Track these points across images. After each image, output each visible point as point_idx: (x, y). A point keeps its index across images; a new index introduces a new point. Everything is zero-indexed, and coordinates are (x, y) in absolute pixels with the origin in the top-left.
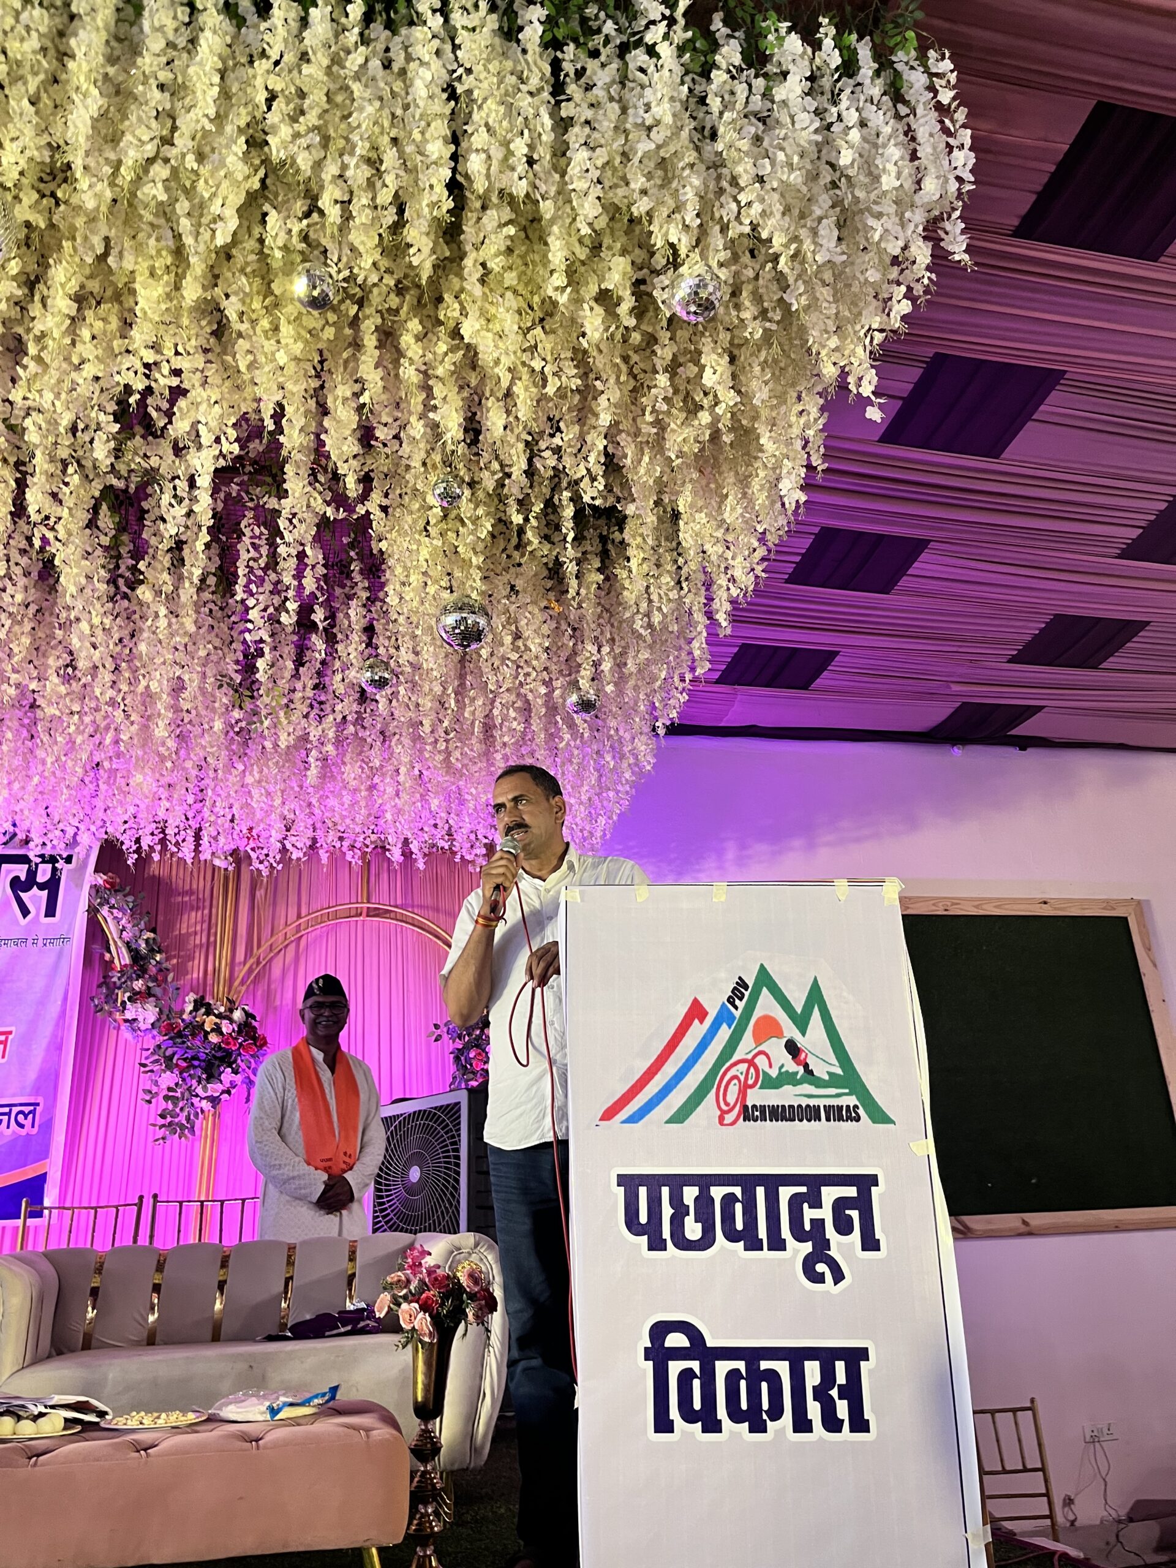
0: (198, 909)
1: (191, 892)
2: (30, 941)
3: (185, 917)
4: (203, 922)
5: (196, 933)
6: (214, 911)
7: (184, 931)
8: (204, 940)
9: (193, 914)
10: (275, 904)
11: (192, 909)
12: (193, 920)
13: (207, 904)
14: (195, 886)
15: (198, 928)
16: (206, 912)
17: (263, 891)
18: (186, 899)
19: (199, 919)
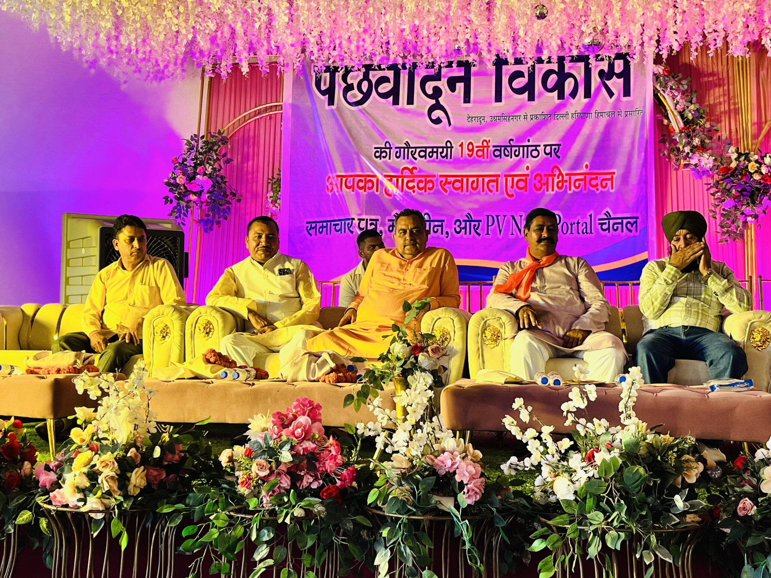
0: (720, 86)
1: (713, 74)
2: (617, 113)
3: (712, 92)
4: (724, 95)
5: (720, 103)
6: (731, 87)
7: (712, 102)
8: (727, 108)
9: (717, 90)
11: (716, 86)
12: (717, 94)
13: (726, 82)
14: (715, 70)
15: (722, 99)
16: (726, 88)
17: (765, 71)
18: (711, 79)
19: (721, 93)
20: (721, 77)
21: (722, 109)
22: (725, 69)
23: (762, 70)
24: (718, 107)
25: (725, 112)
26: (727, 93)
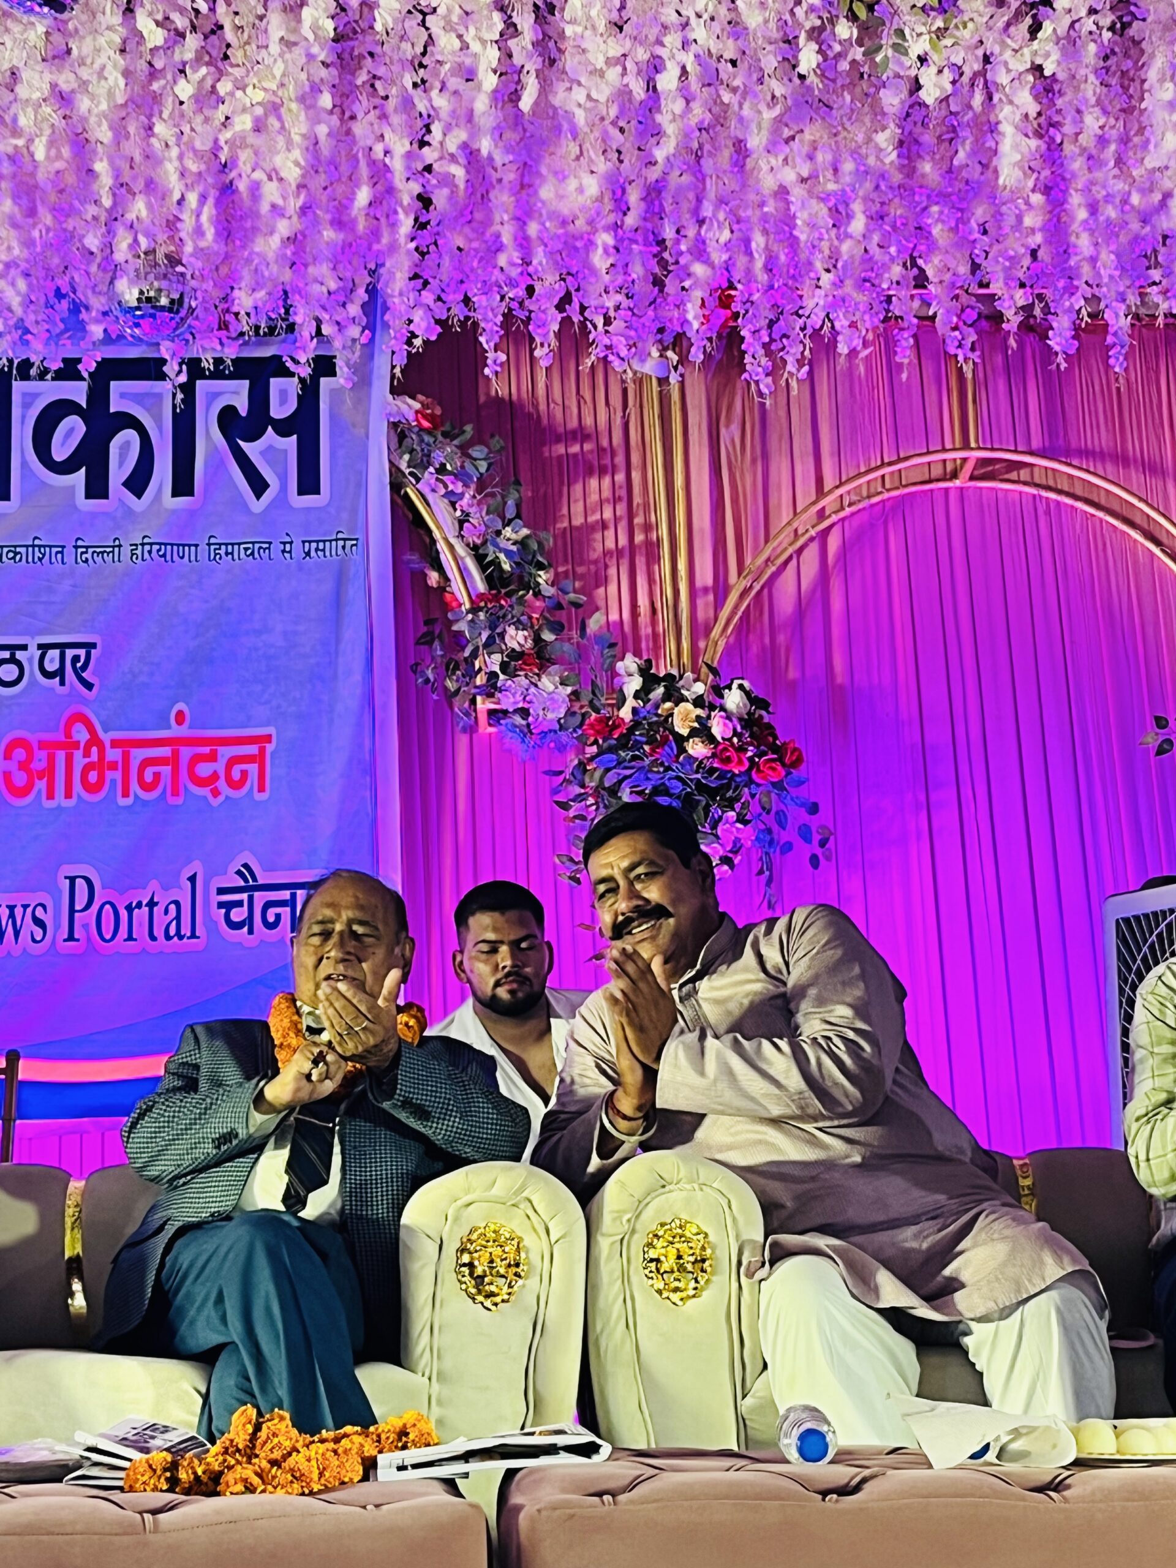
0: (602, 471)
1: (580, 434)
2: (277, 547)
3: (578, 488)
4: (615, 500)
5: (604, 526)
6: (636, 476)
7: (578, 521)
8: (623, 541)
9: (593, 483)
10: (765, 456)
11: (589, 472)
12: (594, 497)
13: (620, 459)
14: (588, 421)
15: (608, 514)
16: (620, 477)
17: (735, 428)
18: (575, 449)
19: (607, 493)
20: (605, 443)
21: (610, 544)
22: (618, 421)
23: (727, 426)
24: (598, 536)
25: (619, 552)
26: (623, 493)
